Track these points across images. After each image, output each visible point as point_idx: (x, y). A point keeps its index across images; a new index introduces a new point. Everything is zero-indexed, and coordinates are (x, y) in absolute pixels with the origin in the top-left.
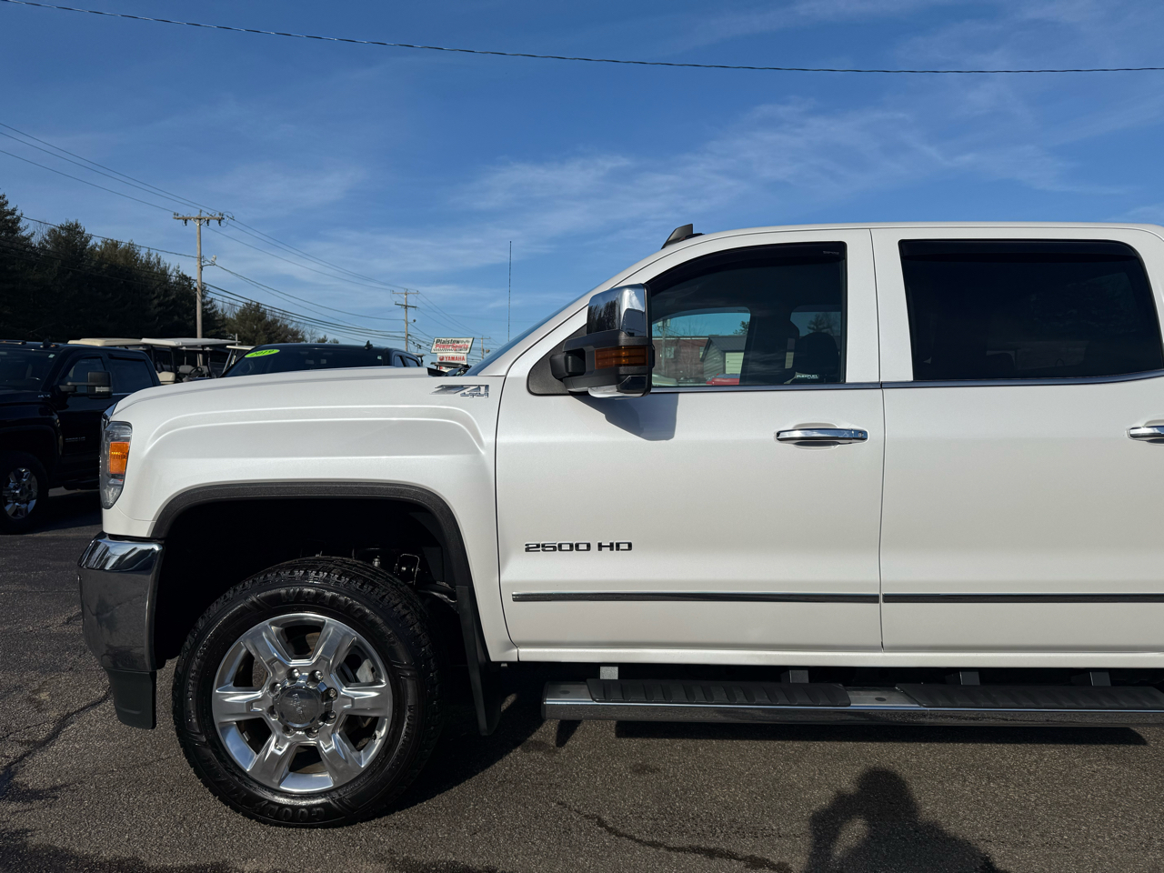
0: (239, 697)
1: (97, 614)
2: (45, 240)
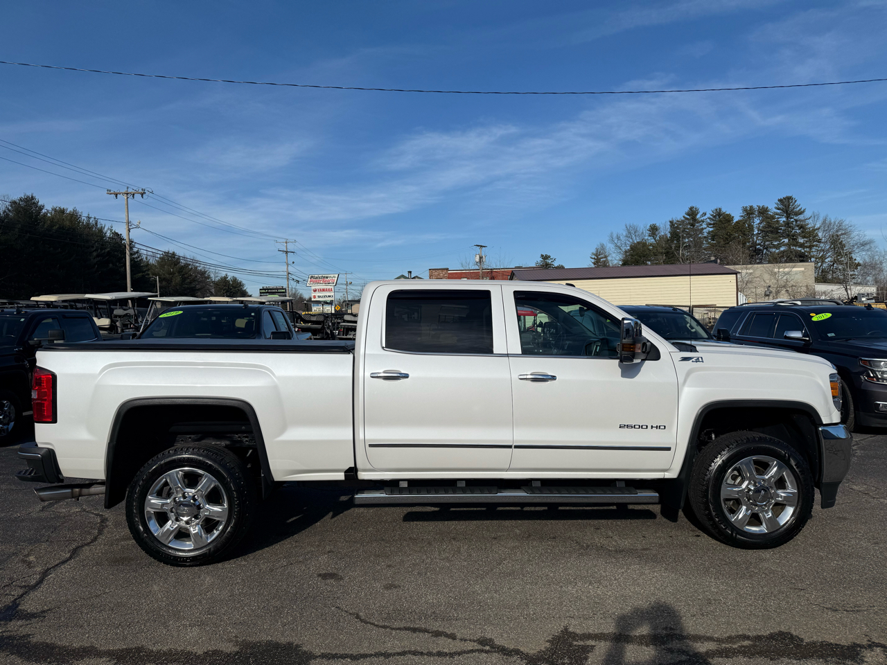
2: (8, 209)
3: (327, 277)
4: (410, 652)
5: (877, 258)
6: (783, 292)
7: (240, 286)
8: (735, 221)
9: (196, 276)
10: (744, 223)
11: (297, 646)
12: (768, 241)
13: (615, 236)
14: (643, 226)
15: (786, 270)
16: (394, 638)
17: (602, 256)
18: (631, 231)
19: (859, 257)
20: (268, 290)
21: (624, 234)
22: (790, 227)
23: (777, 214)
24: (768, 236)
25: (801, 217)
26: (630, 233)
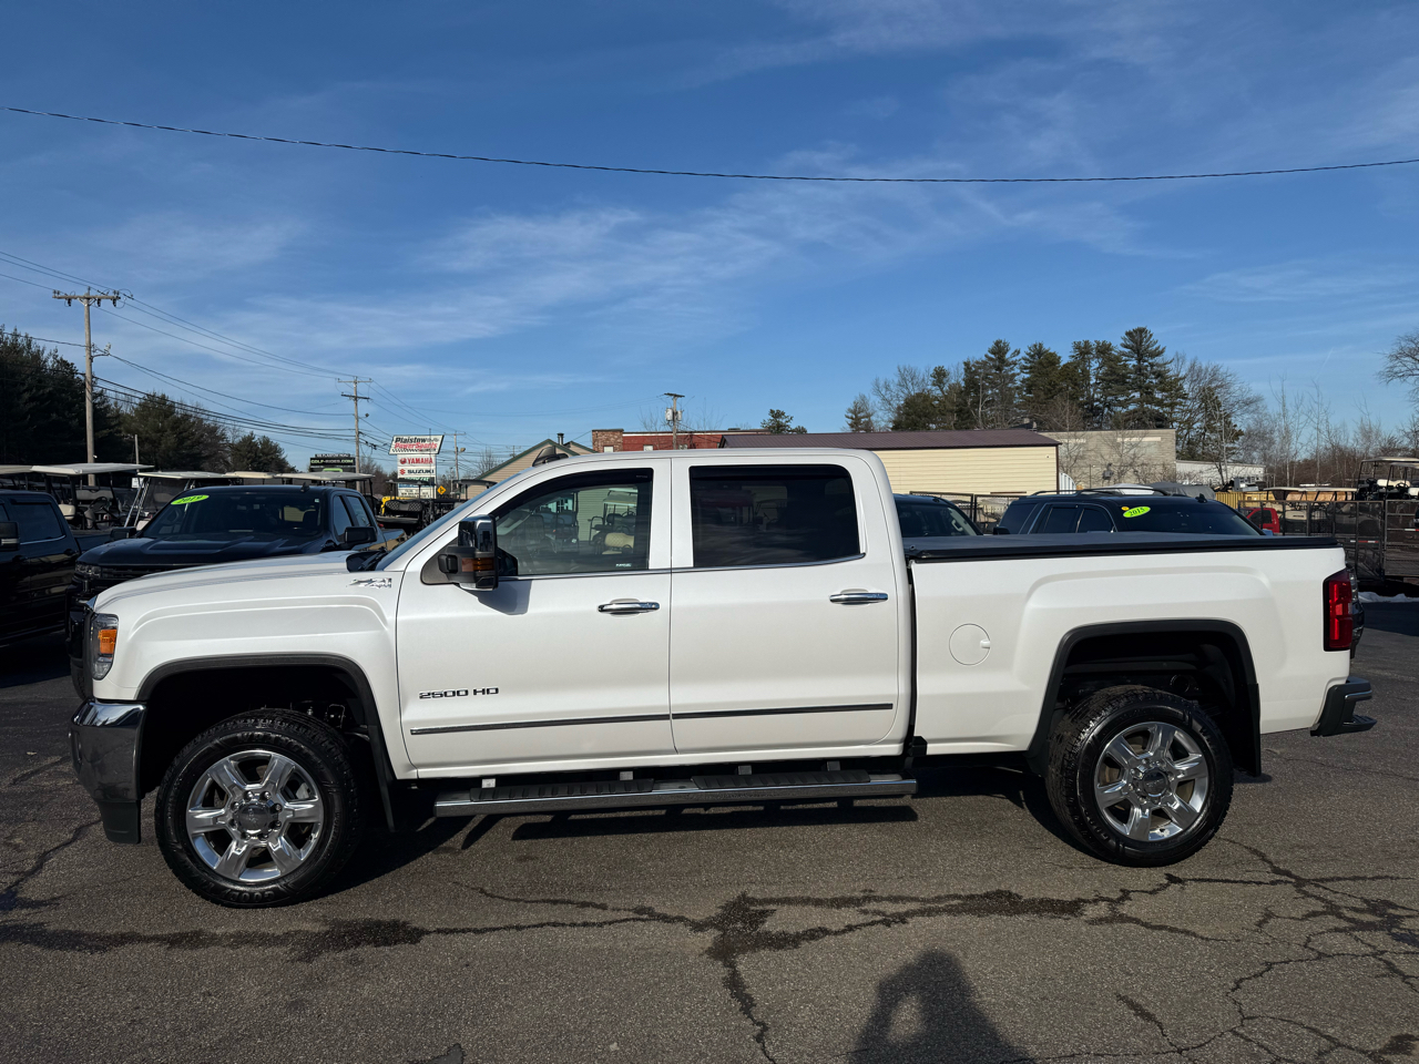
0: (204, 815)
1: (91, 762)
3: (424, 440)
4: (548, 924)
5: (1265, 423)
6: (1130, 472)
7: (276, 452)
8: (1062, 364)
9: (202, 436)
10: (1076, 368)
11: (405, 923)
12: (1111, 395)
13: (882, 383)
14: (924, 368)
15: (1134, 439)
16: (529, 910)
17: (862, 414)
18: (906, 376)
19: (1241, 422)
20: (325, 459)
21: (896, 381)
22: (1143, 375)
23: (1124, 355)
24: (1110, 387)
25: (1158, 360)
26: (904, 379)
